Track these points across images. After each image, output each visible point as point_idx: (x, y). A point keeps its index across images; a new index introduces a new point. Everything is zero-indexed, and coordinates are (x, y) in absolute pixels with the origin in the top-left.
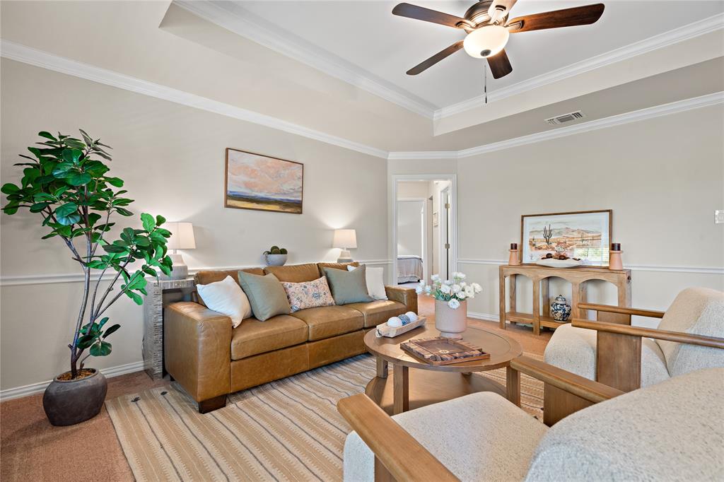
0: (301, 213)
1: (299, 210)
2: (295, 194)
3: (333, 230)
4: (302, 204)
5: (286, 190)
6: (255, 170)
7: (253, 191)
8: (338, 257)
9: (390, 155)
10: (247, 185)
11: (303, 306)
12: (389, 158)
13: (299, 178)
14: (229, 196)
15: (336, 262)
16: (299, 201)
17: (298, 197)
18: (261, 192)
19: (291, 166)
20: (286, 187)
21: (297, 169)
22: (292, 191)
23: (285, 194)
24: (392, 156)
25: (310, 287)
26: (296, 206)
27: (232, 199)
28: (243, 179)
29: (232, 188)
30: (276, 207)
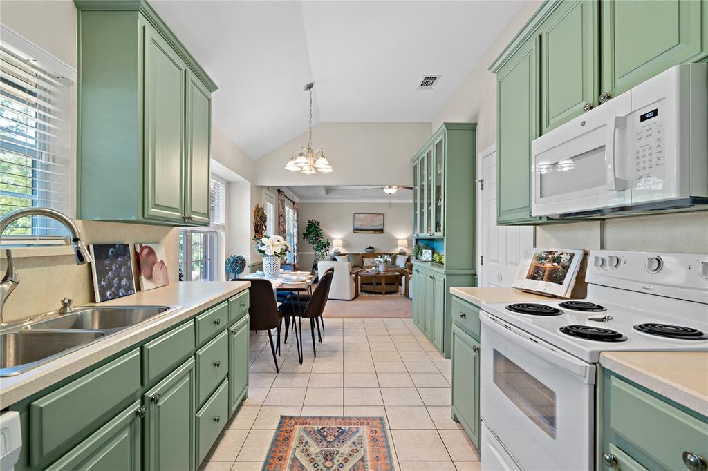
0: (383, 233)
2: (380, 226)
3: (397, 240)
5: (377, 224)
6: (364, 219)
7: (363, 227)
8: (399, 251)
10: (361, 225)
13: (382, 220)
14: (355, 229)
15: (397, 252)
16: (382, 229)
17: (382, 227)
18: (366, 227)
19: (378, 216)
20: (376, 224)
21: (381, 217)
25: (371, 260)
26: (381, 231)
27: (356, 230)
28: (359, 223)
29: (356, 227)
30: (372, 232)
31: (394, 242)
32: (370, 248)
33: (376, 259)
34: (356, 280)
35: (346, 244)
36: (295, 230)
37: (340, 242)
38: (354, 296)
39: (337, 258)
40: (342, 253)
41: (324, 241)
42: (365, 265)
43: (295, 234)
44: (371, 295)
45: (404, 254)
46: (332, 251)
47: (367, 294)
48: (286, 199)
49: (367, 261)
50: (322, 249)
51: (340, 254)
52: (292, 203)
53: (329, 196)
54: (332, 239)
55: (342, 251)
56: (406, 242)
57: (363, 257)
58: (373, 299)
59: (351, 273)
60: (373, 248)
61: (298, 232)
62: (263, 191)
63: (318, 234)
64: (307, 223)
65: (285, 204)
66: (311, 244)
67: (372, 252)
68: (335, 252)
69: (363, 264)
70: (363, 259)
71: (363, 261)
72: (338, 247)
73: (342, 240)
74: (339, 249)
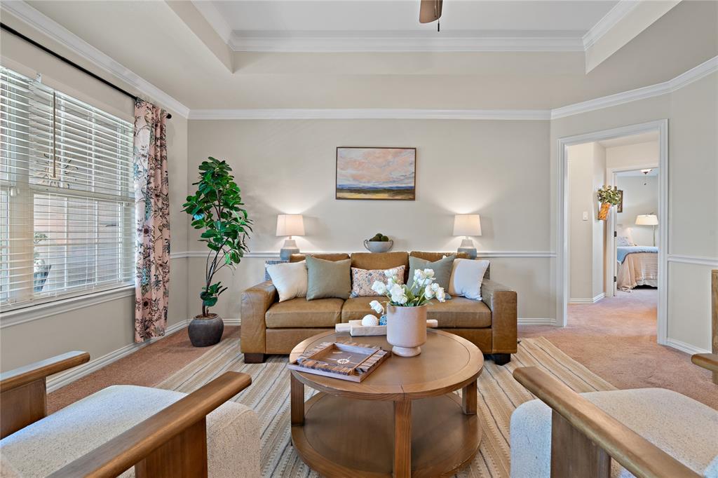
0: (414, 199)
1: (411, 197)
2: (406, 181)
3: (453, 216)
4: (415, 189)
5: (397, 175)
6: (363, 163)
7: (361, 182)
8: (459, 247)
9: (552, 114)
10: (355, 178)
11: (362, 293)
12: (552, 118)
13: (411, 164)
14: (339, 190)
15: (456, 252)
16: (412, 187)
17: (410, 183)
18: (369, 182)
19: (400, 152)
20: (395, 175)
21: (409, 156)
22: (402, 178)
23: (394, 182)
24: (556, 114)
25: (375, 275)
26: (409, 193)
27: (342, 191)
28: (350, 171)
29: (343, 182)
30: (385, 196)
31: (443, 222)
32: (379, 238)
35: (316, 230)
36: (137, 186)
37: (300, 224)
42: (356, 289)
43: (138, 196)
45: (471, 255)
49: (361, 280)
52: (129, 101)
53: (242, 75)
55: (306, 247)
56: (476, 222)
57: (353, 265)
60: (386, 239)
67: (383, 251)
68: (282, 251)
69: (352, 288)
70: (355, 270)
71: (352, 278)
72: (293, 238)
73: (304, 217)
74: (294, 243)
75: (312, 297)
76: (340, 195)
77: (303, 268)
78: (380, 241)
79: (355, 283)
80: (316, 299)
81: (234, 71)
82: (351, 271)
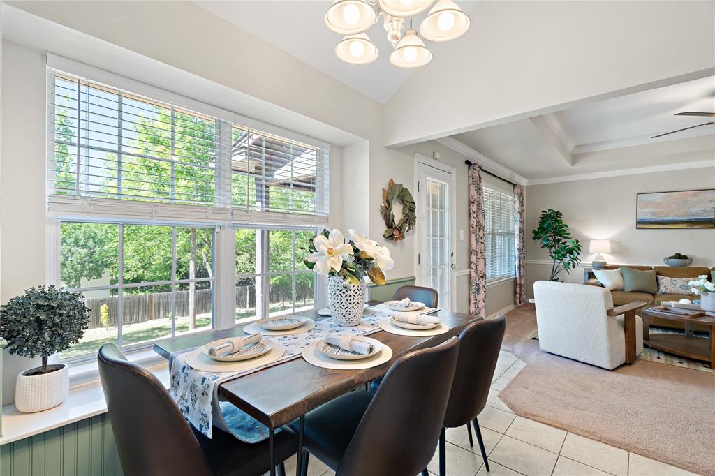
6: (661, 203)
7: (660, 216)
10: (653, 214)
11: (668, 291)
14: (638, 223)
18: (667, 216)
20: (695, 210)
22: (701, 212)
23: (693, 215)
25: (680, 282)
26: (708, 223)
27: (641, 224)
28: (651, 210)
29: (641, 217)
30: (685, 226)
32: (678, 256)
33: (691, 282)
34: (628, 327)
35: (618, 249)
36: (517, 227)
37: (608, 246)
38: (621, 359)
39: (596, 273)
40: (609, 263)
41: (570, 243)
42: (662, 289)
44: (676, 362)
46: (586, 261)
47: (663, 359)
48: (482, 174)
49: (666, 283)
50: (564, 256)
51: (604, 267)
52: (512, 186)
53: (578, 166)
54: (589, 240)
55: (611, 260)
57: (658, 273)
58: (679, 376)
59: (609, 313)
60: (685, 257)
61: (522, 230)
62: (416, 161)
63: (560, 232)
64: (541, 214)
65: (483, 183)
66: (546, 249)
67: (683, 266)
68: (594, 263)
69: (659, 288)
70: (660, 277)
71: (658, 282)
72: (602, 255)
73: (611, 241)
74: (602, 258)
75: (629, 290)
76: (639, 226)
77: (619, 274)
78: (680, 258)
79: (661, 285)
80: (632, 292)
81: (573, 165)
82: (657, 277)
